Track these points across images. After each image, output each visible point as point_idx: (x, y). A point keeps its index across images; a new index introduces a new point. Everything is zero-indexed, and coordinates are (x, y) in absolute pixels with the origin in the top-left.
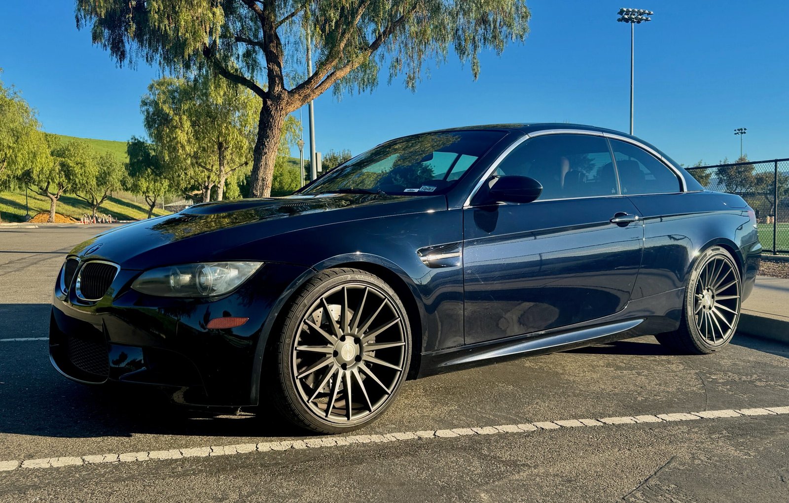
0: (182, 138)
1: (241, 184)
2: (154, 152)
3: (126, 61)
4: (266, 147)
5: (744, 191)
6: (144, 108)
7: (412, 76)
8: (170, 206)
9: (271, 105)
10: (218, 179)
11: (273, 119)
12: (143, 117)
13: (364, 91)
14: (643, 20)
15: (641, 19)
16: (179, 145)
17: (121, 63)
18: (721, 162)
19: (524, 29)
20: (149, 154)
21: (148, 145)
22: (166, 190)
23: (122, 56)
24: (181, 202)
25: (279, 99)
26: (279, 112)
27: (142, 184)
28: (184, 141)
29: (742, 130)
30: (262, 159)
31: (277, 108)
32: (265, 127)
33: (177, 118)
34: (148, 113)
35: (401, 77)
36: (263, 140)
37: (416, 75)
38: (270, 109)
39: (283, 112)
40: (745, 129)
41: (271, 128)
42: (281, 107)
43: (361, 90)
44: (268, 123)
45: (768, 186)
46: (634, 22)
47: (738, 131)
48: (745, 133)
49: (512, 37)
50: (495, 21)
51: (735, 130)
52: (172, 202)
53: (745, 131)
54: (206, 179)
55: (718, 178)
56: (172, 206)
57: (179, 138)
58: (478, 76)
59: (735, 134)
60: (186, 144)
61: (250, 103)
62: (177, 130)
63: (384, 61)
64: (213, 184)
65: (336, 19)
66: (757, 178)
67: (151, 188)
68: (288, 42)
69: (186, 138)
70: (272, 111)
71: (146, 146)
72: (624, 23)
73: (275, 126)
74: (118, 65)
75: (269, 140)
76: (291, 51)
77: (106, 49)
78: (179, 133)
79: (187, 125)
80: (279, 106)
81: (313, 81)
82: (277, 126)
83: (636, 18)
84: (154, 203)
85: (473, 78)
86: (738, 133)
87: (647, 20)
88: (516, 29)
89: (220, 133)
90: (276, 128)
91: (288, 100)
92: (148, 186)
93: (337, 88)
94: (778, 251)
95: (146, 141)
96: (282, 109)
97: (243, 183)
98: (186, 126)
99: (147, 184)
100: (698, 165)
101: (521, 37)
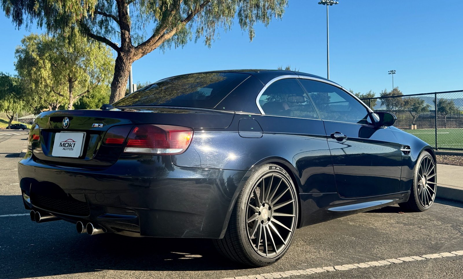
0: (45, 75)
1: (77, 104)
2: (16, 83)
3: (23, 26)
4: (120, 82)
5: (397, 109)
6: (17, 55)
7: (209, 37)
8: (21, 119)
9: (124, 56)
10: (68, 101)
11: (125, 65)
12: (16, 61)
13: (178, 47)
14: (334, 3)
15: (333, 3)
16: (43, 79)
17: (19, 27)
18: (382, 91)
19: (282, 11)
20: (12, 85)
21: (12, 78)
22: (21, 108)
23: (20, 22)
24: (29, 116)
25: (129, 52)
26: (129, 60)
27: (4, 104)
28: (46, 76)
29: (393, 71)
30: (117, 90)
31: (127, 58)
32: (119, 70)
33: (42, 62)
34: (20, 58)
35: (202, 38)
36: (117, 78)
37: (212, 37)
38: (122, 59)
39: (131, 60)
40: (395, 71)
41: (123, 71)
42: (130, 57)
43: (177, 46)
44: (121, 67)
45: (411, 106)
46: (328, 5)
47: (391, 72)
48: (395, 73)
49: (275, 16)
50: (264, 6)
51: (389, 72)
52: (23, 116)
53: (395, 72)
54: (55, 101)
55: (381, 102)
56: (23, 119)
57: (42, 74)
58: (252, 39)
59: (389, 74)
60: (47, 78)
61: (92, 52)
62: (42, 69)
63: (192, 28)
64: (60, 105)
65: (170, 3)
66: (404, 101)
67: (11, 107)
68: (132, 15)
69: (47, 74)
70: (124, 59)
71: (10, 79)
72: (322, 5)
73: (126, 69)
74: (17, 28)
75: (122, 78)
76: (135, 21)
77: (9, 18)
78: (43, 71)
79: (49, 65)
80: (129, 57)
81: (151, 41)
82: (127, 69)
83: (330, 2)
84: (12, 117)
85: (250, 40)
86: (390, 73)
87: (336, 3)
88: (277, 11)
89: (71, 71)
90: (127, 71)
91: (134, 53)
92: (9, 106)
93: (163, 45)
94: (439, 148)
95: (11, 75)
96: (131, 58)
97: (78, 104)
98: (48, 67)
99: (8, 104)
100: (369, 93)
101: (280, 15)
